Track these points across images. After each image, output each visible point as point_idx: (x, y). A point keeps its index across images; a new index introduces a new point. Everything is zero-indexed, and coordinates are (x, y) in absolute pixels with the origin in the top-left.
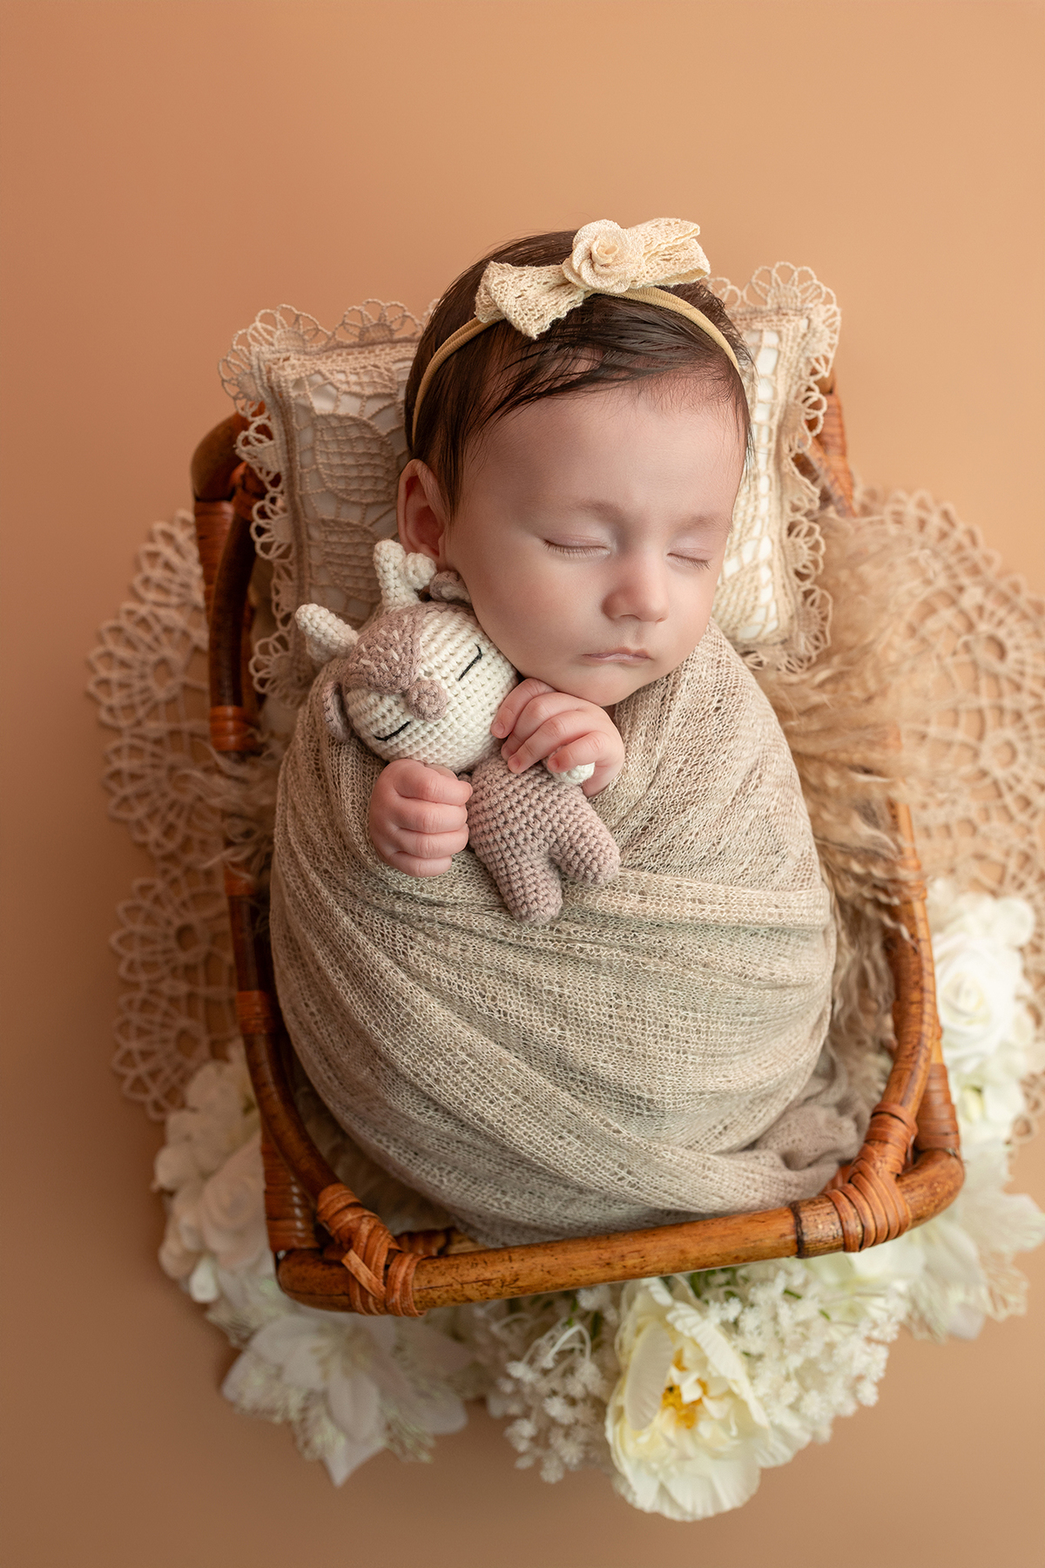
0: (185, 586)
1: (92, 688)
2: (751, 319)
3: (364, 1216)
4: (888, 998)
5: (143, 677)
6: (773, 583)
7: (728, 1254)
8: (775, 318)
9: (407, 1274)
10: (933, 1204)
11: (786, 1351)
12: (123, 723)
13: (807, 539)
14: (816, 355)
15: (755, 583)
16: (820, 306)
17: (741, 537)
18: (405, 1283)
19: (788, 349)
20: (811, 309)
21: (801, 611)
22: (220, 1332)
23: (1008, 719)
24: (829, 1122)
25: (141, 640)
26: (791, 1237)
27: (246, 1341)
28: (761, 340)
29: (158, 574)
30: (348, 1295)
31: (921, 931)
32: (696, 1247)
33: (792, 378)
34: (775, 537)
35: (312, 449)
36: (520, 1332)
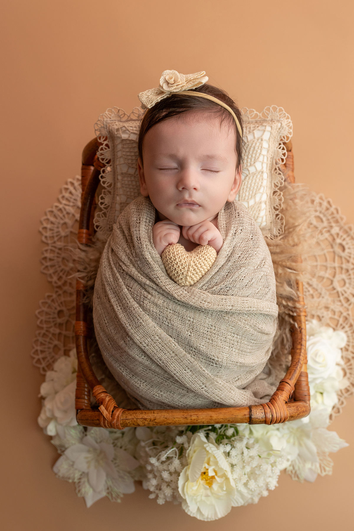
0: (75, 200)
1: (41, 229)
2: (263, 122)
3: (107, 395)
4: (290, 347)
5: (58, 228)
6: (266, 209)
7: (226, 419)
8: (270, 122)
9: (119, 414)
10: (297, 413)
11: (244, 464)
12: (49, 242)
13: (278, 197)
14: (283, 135)
15: (259, 208)
16: (285, 120)
17: (256, 191)
18: (118, 417)
19: (274, 132)
20: (282, 120)
21: (274, 221)
22: (55, 448)
23: (344, 271)
24: (268, 387)
25: (59, 216)
26: (248, 416)
27: (63, 452)
28: (265, 128)
29: (67, 195)
30: (99, 420)
31: (303, 326)
32: (216, 415)
33: (275, 142)
34: (269, 194)
35: (120, 150)
36: (155, 451)
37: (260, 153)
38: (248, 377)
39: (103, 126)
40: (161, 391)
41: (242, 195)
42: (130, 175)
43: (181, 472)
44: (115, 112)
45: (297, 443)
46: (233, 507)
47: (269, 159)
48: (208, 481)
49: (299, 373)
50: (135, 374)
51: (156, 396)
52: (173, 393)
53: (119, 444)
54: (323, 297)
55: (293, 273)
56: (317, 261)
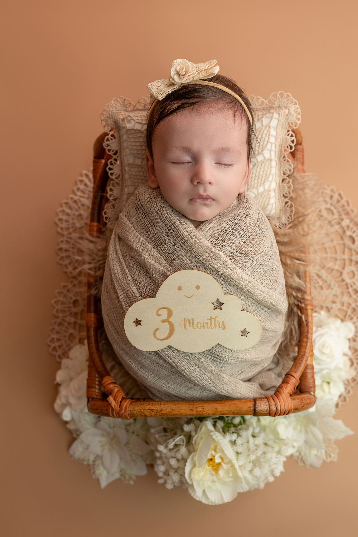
1: (57, 221)
2: (270, 109)
3: (116, 386)
5: (73, 219)
6: (275, 197)
7: (231, 411)
8: (278, 109)
9: (127, 405)
10: (301, 406)
11: (249, 453)
12: (65, 233)
13: (288, 184)
14: (291, 122)
15: (269, 196)
16: (293, 106)
17: (265, 180)
18: (126, 408)
19: (281, 119)
20: (290, 106)
21: (284, 208)
22: (70, 432)
24: (275, 378)
25: (74, 207)
26: (252, 408)
27: (78, 435)
28: (273, 115)
29: (82, 187)
30: (108, 410)
31: (310, 319)
32: (221, 408)
33: (284, 129)
34: (278, 182)
35: (126, 140)
36: (164, 438)
37: (268, 141)
38: (253, 370)
39: (108, 116)
40: (168, 383)
41: (251, 184)
42: (138, 166)
43: (188, 458)
44: (120, 101)
45: (303, 430)
46: (239, 493)
47: (278, 146)
48: (215, 468)
49: (304, 366)
50: (143, 366)
51: (164, 387)
52: (180, 385)
53: (131, 430)
54: (332, 289)
55: (302, 264)
56: (327, 253)
